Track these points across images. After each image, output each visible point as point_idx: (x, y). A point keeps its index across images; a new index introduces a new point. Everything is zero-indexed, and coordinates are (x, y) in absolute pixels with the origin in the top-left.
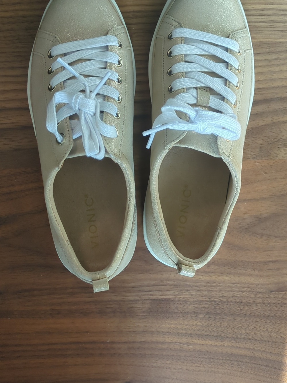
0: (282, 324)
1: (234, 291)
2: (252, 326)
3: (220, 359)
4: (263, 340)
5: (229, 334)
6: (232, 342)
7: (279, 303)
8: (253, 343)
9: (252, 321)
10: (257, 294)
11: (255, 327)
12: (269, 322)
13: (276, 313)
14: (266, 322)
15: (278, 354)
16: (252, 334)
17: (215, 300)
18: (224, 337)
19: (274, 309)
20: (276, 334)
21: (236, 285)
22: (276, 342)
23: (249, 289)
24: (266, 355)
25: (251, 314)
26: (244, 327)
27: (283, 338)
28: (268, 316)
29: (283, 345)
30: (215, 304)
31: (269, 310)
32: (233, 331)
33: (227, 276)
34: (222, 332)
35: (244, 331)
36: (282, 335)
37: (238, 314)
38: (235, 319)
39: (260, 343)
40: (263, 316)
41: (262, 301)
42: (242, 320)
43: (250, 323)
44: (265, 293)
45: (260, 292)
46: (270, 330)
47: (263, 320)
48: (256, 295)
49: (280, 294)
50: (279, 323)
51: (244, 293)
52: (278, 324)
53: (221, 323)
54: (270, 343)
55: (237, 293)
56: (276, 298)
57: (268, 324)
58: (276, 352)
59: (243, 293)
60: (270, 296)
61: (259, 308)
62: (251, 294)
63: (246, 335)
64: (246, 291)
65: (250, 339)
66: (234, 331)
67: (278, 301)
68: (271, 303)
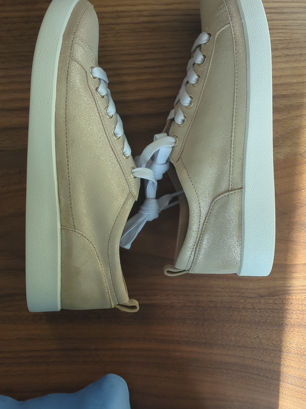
0: (274, 331)
1: (223, 296)
2: (241, 332)
3: (209, 367)
4: (253, 347)
5: (218, 341)
6: (221, 350)
7: (269, 309)
8: (243, 351)
9: (242, 328)
10: (247, 299)
11: (245, 334)
12: (260, 328)
13: (267, 320)
14: (256, 329)
15: (270, 362)
16: (242, 341)
17: (203, 305)
18: (213, 345)
19: (265, 315)
20: (267, 341)
21: (224, 289)
22: (267, 350)
23: (238, 294)
24: (258, 363)
25: (241, 320)
26: (234, 334)
27: (275, 345)
28: (259, 322)
29: (275, 352)
30: (203, 310)
31: (259, 316)
32: (222, 338)
33: (215, 280)
34: (210, 339)
35: (233, 338)
36: (275, 343)
37: (227, 320)
38: (224, 326)
39: (250, 350)
40: (253, 322)
41: (252, 307)
42: (232, 326)
43: (240, 330)
44: (255, 298)
45: (250, 297)
46: (261, 337)
47: (253, 327)
48: (246, 300)
49: (271, 299)
50: (270, 330)
51: (233, 299)
52: (269, 331)
53: (209, 330)
54: (261, 351)
55: (225, 298)
56: (266, 303)
57: (259, 331)
58: (267, 361)
59: (232, 297)
60: (261, 301)
61: (249, 314)
62: (240, 299)
63: (236, 343)
64: (235, 296)
65: (240, 346)
66: (223, 338)
67: (269, 306)
68: (261, 308)
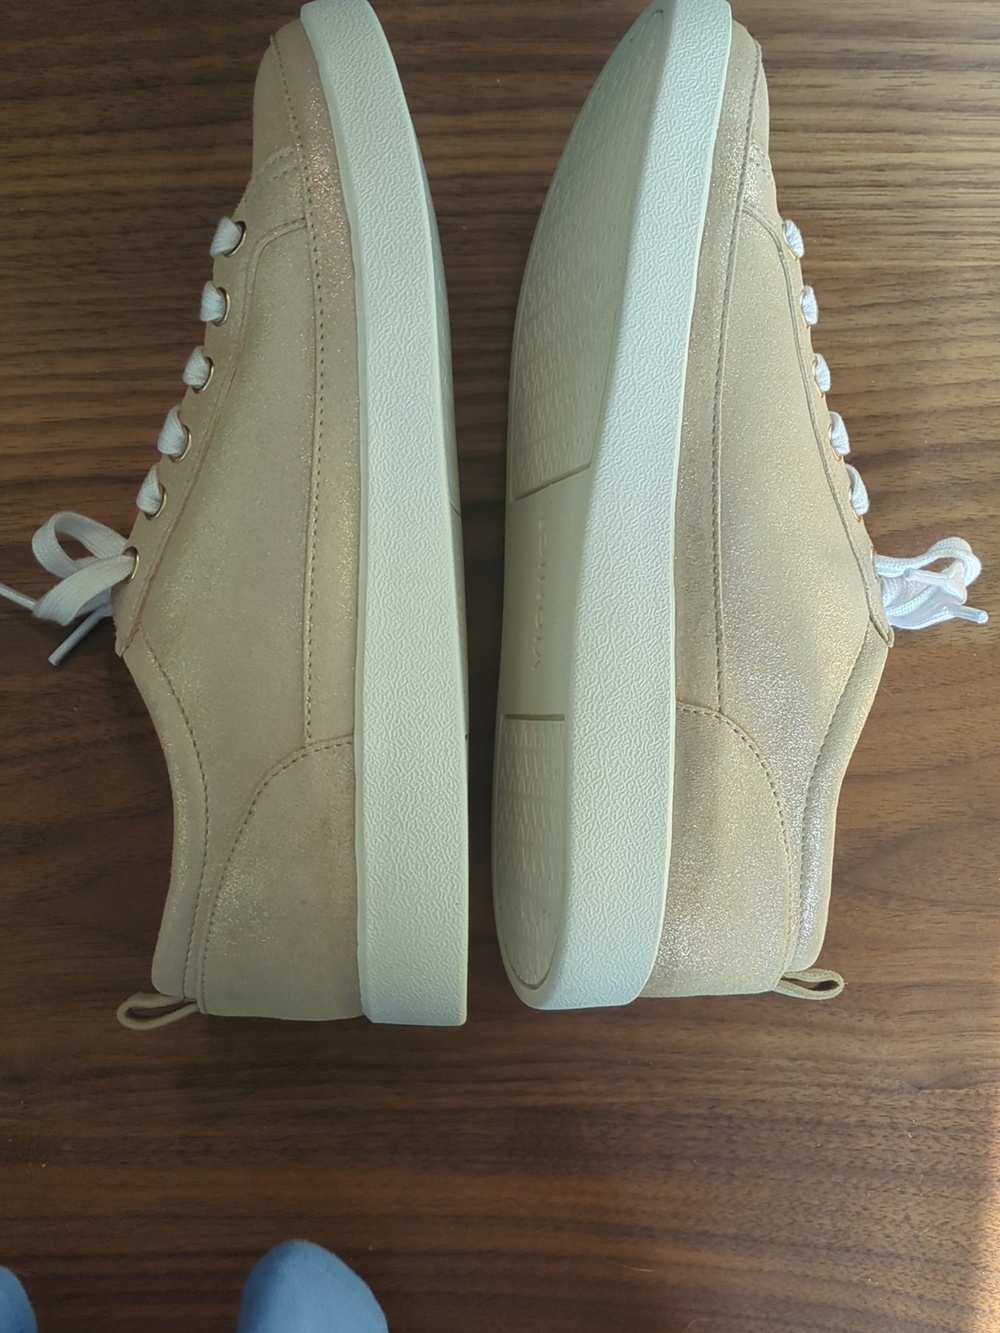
0: (957, 1201)
1: (793, 1085)
2: (854, 1204)
3: (748, 1317)
4: (892, 1254)
5: (777, 1231)
6: (789, 1260)
7: (945, 1128)
8: (861, 1264)
9: (857, 1188)
10: (873, 1095)
11: (865, 1209)
12: (913, 1190)
13: (937, 1163)
14: (902, 1193)
15: (945, 1302)
16: (856, 1233)
17: (729, 1112)
18: (762, 1242)
19: (930, 1148)
20: (937, 1233)
21: (799, 1062)
22: (937, 1263)
23: (844, 1079)
24: (906, 1306)
25: (852, 1162)
26: (830, 1208)
27: (963, 1247)
28: (911, 1171)
29: (963, 1271)
30: (729, 1127)
31: (912, 1151)
32: (791, 1221)
33: (770, 1033)
34: (754, 1224)
35: (827, 1222)
36: (962, 1240)
37: (806, 1161)
38: (799, 1181)
39: (881, 1262)
40: (892, 1170)
41: (889, 1120)
42: (823, 1183)
43: (849, 1195)
44: (899, 1094)
45: (883, 1090)
46: (916, 1219)
47: (891, 1185)
48: (869, 1098)
49: (951, 1095)
50: (947, 1197)
51: (826, 1092)
52: (943, 1200)
53: (750, 1193)
54: (917, 1265)
55: (803, 1092)
56: (934, 1110)
57: (910, 1200)
58: (937, 1298)
59: (824, 1089)
60: (917, 1101)
61: (879, 1145)
62: (852, 1094)
63: (835, 1237)
64: (835, 1085)
65: (848, 1250)
66: (795, 1221)
67: (943, 1119)
68: (919, 1126)
